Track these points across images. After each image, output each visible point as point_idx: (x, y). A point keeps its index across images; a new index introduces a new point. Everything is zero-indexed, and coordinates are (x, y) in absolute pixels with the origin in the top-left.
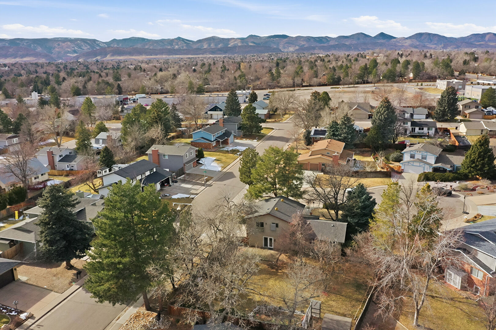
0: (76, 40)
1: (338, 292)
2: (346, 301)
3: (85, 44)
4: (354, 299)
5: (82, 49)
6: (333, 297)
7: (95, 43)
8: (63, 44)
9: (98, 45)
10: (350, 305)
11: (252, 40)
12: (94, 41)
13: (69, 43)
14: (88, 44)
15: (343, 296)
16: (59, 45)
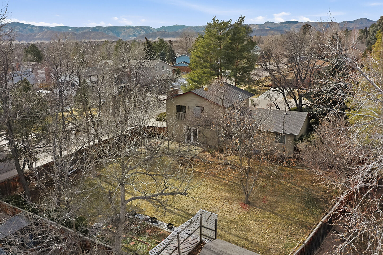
0: (137, 27)
1: (270, 206)
2: (279, 223)
3: (142, 30)
4: (296, 223)
5: (140, 33)
6: (257, 214)
7: (149, 29)
8: (128, 30)
9: (151, 30)
10: (284, 233)
11: (268, 25)
12: (149, 28)
13: (131, 29)
14: (144, 30)
15: (276, 214)
16: (124, 31)
